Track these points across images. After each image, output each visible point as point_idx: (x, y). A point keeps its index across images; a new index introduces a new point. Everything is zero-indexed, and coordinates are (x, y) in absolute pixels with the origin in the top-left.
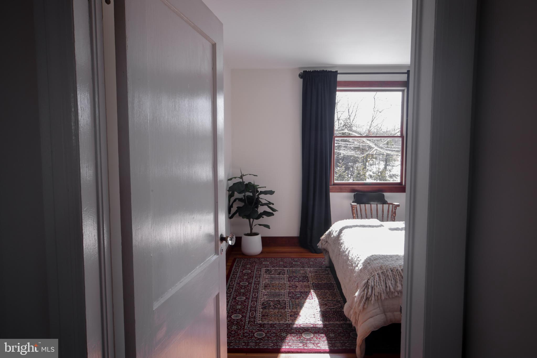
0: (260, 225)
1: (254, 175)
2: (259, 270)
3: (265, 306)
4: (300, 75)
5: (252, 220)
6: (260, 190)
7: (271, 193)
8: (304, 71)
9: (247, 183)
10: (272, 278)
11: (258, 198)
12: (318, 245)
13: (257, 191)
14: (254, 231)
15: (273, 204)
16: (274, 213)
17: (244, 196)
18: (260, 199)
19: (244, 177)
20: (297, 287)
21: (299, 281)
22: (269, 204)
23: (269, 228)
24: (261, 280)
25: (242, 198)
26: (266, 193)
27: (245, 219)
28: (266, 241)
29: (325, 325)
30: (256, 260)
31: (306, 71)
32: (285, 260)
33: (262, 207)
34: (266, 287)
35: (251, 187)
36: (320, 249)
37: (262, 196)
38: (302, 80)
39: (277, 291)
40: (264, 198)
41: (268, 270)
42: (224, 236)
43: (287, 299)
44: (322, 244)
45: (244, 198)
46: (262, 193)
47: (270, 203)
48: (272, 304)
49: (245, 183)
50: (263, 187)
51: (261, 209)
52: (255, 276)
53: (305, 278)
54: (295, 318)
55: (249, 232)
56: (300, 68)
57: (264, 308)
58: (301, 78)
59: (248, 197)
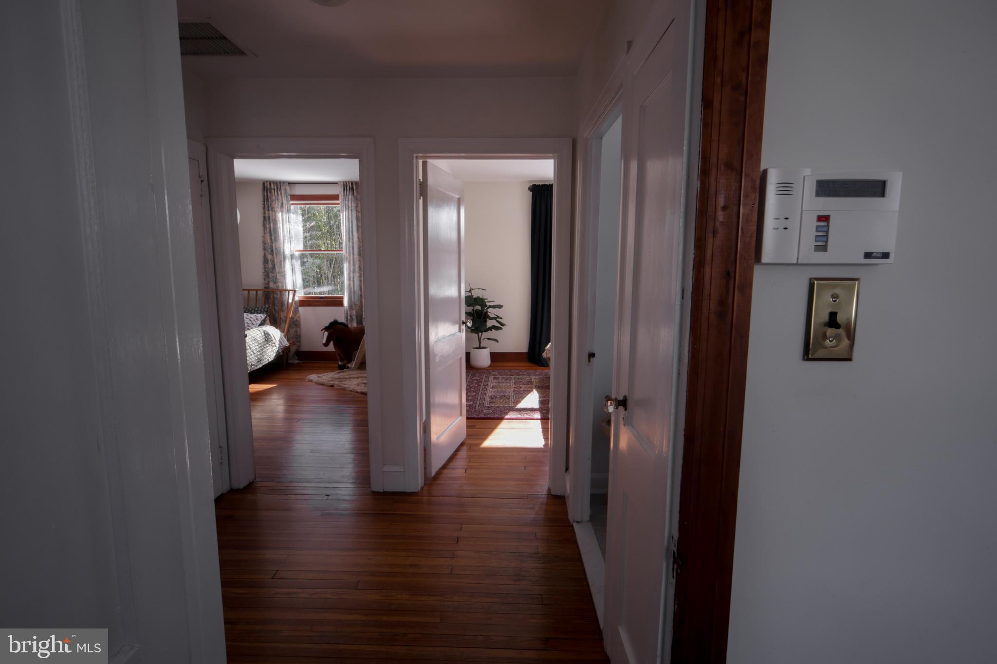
0: (489, 339)
1: (483, 290)
2: (487, 377)
3: (491, 398)
4: (529, 188)
5: (480, 334)
6: (488, 304)
7: (500, 307)
8: (533, 185)
9: (476, 297)
10: (498, 382)
11: (487, 312)
12: (543, 354)
13: (486, 306)
14: (482, 345)
15: (501, 318)
16: (502, 327)
17: (473, 310)
18: (489, 314)
19: (472, 291)
20: (521, 387)
21: (523, 384)
22: (496, 318)
23: (498, 342)
24: (489, 384)
25: (471, 312)
26: (494, 307)
27: (474, 334)
28: (495, 357)
29: (540, 407)
30: (484, 371)
31: (536, 185)
32: (512, 371)
33: (490, 321)
34: (493, 387)
35: (480, 301)
36: (544, 358)
37: (490, 310)
38: (531, 193)
39: (503, 390)
40: (492, 312)
41: (496, 378)
42: (464, 321)
43: (511, 394)
44: (547, 353)
45: (472, 312)
46: (490, 307)
47: (498, 317)
48: (498, 396)
49: (474, 297)
50: (492, 302)
51: (490, 323)
52: (483, 381)
53: (530, 382)
54: (517, 404)
55: (478, 346)
56: (530, 181)
57: (492, 399)
58: (531, 191)
59: (477, 312)
